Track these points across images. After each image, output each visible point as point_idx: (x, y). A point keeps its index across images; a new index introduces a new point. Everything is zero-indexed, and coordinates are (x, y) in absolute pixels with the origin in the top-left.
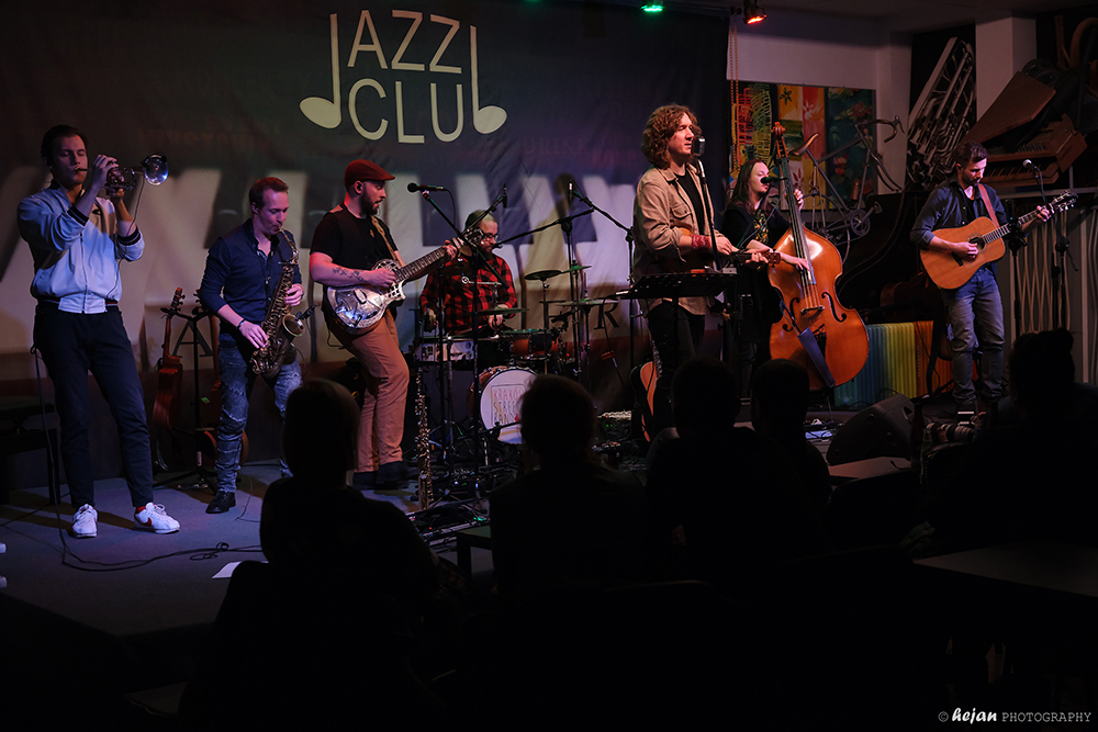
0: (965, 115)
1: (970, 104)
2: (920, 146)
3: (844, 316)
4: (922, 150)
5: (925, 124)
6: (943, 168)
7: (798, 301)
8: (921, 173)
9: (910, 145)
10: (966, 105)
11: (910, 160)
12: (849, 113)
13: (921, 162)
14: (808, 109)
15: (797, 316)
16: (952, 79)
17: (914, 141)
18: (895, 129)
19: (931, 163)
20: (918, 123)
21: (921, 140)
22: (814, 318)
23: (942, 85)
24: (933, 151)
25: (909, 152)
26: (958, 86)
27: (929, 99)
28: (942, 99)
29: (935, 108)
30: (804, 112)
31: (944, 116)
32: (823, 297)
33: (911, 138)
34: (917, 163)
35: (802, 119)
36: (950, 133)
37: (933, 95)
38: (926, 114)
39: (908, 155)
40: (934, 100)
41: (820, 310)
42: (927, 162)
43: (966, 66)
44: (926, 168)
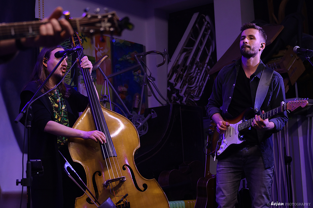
0: (207, 61)
1: (210, 54)
2: (176, 84)
3: (145, 186)
4: (178, 86)
5: (179, 70)
6: (193, 97)
7: (100, 174)
8: (178, 102)
9: (169, 84)
10: (207, 55)
11: (169, 94)
12: (128, 57)
13: (178, 94)
14: (99, 50)
15: (100, 188)
16: (196, 38)
17: (172, 81)
18: (164, 57)
19: (184, 94)
20: (175, 69)
21: (177, 80)
22: (117, 188)
23: (190, 43)
24: (185, 87)
25: (169, 88)
26: (201, 43)
27: (181, 53)
28: (190, 53)
29: (186, 59)
30: (96, 52)
31: (192, 63)
32: (124, 169)
33: (170, 79)
34: (174, 95)
35: (94, 56)
36: (197, 73)
37: (184, 50)
38: (180, 62)
39: (168, 90)
40: (185, 54)
41: (121, 181)
42: (182, 94)
43: (206, 30)
44: (181, 98)
